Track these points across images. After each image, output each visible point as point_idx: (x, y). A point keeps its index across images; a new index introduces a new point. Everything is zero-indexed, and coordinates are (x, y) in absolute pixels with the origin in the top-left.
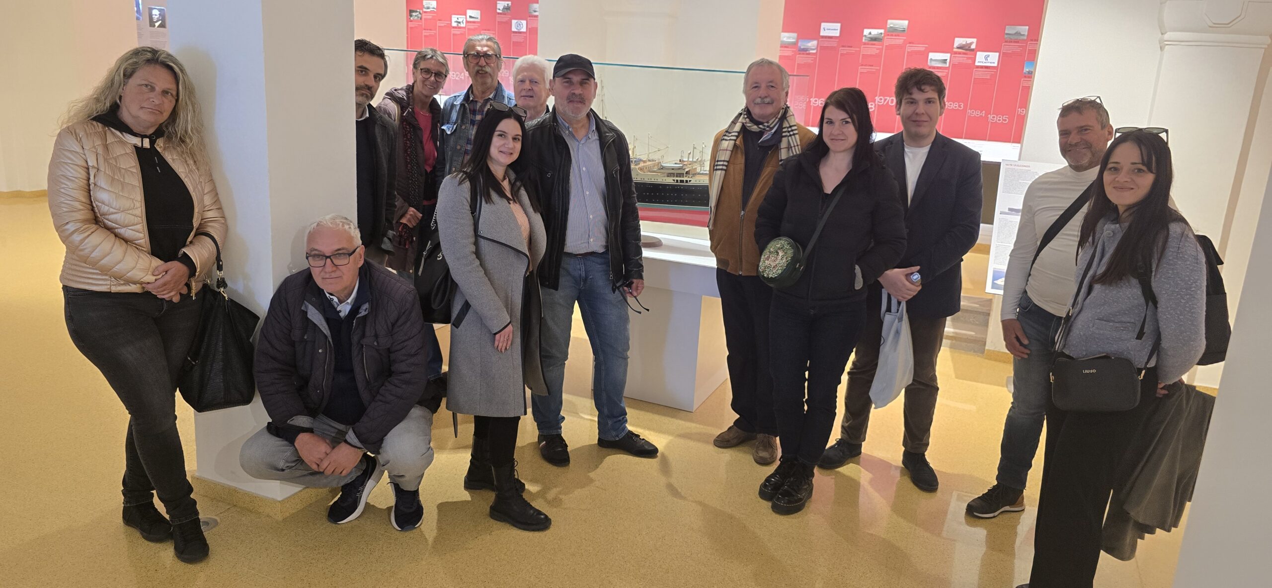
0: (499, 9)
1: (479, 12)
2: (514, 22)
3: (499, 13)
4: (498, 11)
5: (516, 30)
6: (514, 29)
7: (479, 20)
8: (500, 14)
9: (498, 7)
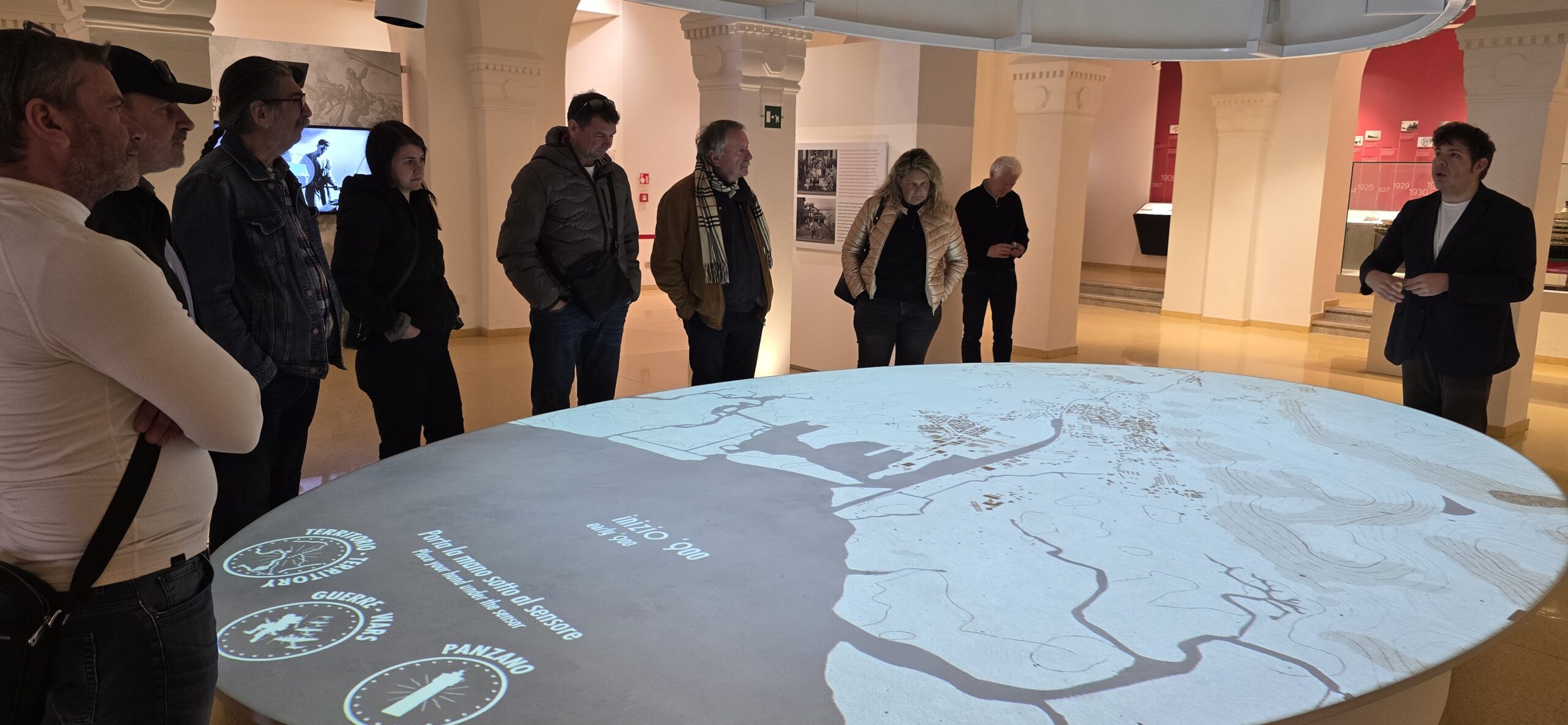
0: (1404, 128)
1: (1380, 132)
2: (1420, 139)
3: (1403, 132)
4: (1402, 130)
5: (1422, 146)
6: (1419, 145)
7: (1379, 139)
8: (1405, 132)
9: (1403, 126)
